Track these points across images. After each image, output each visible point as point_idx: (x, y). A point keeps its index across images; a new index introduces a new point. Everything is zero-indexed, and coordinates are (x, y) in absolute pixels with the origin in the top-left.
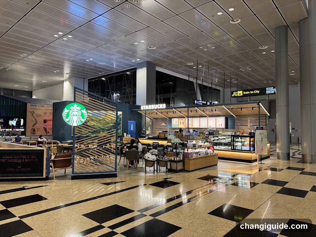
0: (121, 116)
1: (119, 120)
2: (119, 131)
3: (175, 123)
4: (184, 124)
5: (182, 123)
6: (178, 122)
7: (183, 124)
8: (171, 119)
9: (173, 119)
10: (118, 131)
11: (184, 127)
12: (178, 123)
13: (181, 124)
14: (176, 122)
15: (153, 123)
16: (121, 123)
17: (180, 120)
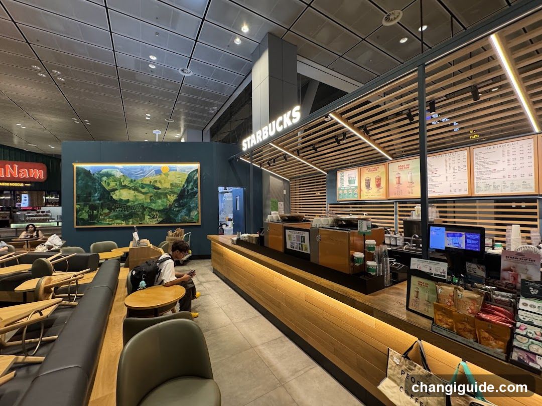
0: (198, 175)
1: (192, 184)
2: (194, 213)
3: (346, 184)
4: (383, 184)
5: (373, 184)
6: (360, 183)
7: (378, 185)
8: (335, 175)
9: (340, 174)
10: (191, 214)
11: (384, 198)
12: (356, 184)
13: (368, 186)
14: (350, 182)
15: (289, 192)
16: (196, 193)
17: (367, 172)
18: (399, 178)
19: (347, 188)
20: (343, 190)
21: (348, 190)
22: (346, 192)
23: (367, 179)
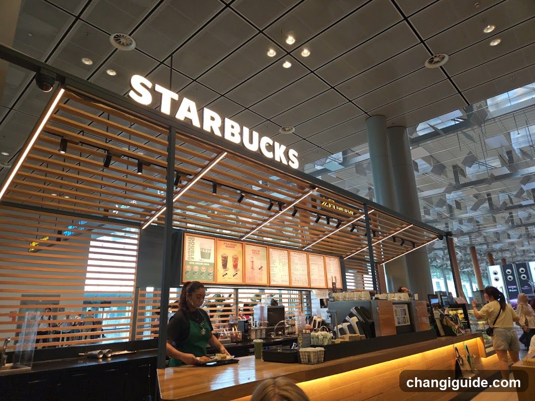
3: (197, 257)
4: (240, 266)
5: (230, 264)
6: (216, 259)
7: (235, 266)
9: (188, 239)
11: (241, 282)
12: (212, 260)
13: (225, 265)
14: (203, 256)
17: (224, 246)
18: (253, 262)
19: (198, 264)
20: (192, 266)
21: (200, 266)
22: (196, 269)
23: (225, 256)
